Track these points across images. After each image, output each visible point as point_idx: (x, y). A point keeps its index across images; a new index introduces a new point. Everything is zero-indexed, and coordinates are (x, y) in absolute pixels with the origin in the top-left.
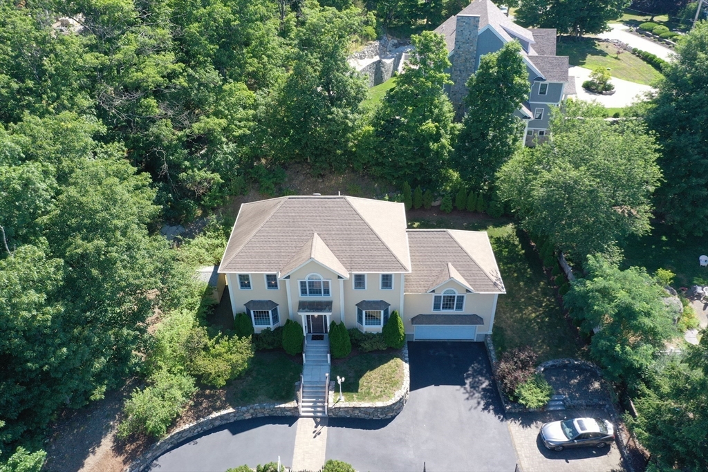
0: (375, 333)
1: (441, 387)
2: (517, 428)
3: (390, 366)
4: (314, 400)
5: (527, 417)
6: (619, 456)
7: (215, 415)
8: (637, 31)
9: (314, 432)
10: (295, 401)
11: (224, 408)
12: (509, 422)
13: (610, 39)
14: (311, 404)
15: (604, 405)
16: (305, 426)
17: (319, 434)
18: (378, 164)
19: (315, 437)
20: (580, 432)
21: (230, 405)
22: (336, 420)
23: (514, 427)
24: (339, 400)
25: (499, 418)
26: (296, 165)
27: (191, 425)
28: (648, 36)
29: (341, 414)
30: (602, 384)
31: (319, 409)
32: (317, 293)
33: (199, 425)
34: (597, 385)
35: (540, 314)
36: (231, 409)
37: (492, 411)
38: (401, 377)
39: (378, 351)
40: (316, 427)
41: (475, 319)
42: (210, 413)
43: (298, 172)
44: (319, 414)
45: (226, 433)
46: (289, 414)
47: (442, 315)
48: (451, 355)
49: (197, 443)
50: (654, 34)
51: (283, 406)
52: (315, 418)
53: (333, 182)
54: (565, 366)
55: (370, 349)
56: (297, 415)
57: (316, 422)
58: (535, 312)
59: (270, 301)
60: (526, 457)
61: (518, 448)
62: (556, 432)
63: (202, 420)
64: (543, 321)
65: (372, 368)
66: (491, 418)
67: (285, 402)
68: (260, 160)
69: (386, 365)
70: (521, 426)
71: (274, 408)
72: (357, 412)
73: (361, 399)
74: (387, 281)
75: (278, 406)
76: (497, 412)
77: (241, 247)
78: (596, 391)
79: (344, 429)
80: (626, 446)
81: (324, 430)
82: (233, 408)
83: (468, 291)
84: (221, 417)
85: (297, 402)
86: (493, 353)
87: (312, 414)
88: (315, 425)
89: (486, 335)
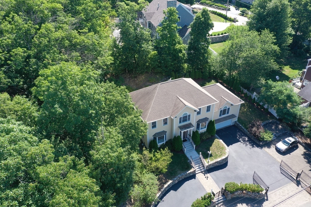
0: (203, 132)
1: (233, 145)
2: (268, 150)
3: (216, 142)
4: (198, 165)
5: (268, 144)
6: (302, 147)
7: (166, 186)
8: (200, 4)
9: (206, 177)
10: (193, 168)
11: (167, 182)
12: (264, 148)
13: (196, 7)
14: (198, 167)
15: (287, 132)
16: (200, 176)
17: (208, 177)
18: (159, 67)
19: (207, 179)
20: (290, 143)
21: (169, 180)
22: (210, 170)
23: (266, 149)
24: (208, 161)
25: (260, 148)
26: (123, 75)
27: (160, 194)
28: (205, 5)
29: (211, 167)
30: (282, 126)
31: (202, 168)
32: (185, 121)
33: (162, 192)
34: (280, 127)
35: (247, 109)
36: (170, 181)
37: (256, 147)
38: (222, 145)
39: (208, 138)
40: (205, 175)
41: (233, 116)
42: (163, 186)
43: (125, 78)
44: (203, 170)
45: (172, 192)
46: (192, 174)
47: (222, 118)
48: (227, 133)
49: (164, 201)
50: (207, 4)
51: (189, 172)
52: (202, 172)
53: (141, 79)
54: (267, 124)
55: (205, 139)
56: (194, 174)
57: (203, 173)
58: (245, 109)
59: (164, 131)
60: (278, 158)
61: (273, 156)
62: (282, 146)
63: (162, 190)
64: (250, 111)
65: (211, 146)
66: (256, 149)
67: (189, 170)
68: (107, 76)
69: (214, 143)
70: (268, 148)
71: (187, 174)
72: (216, 164)
73: (216, 158)
74: (208, 109)
75: (188, 173)
76: (258, 147)
77: (150, 110)
78: (281, 129)
79: (215, 172)
80: (303, 143)
81: (208, 175)
82: (171, 180)
83: (232, 105)
84: (168, 186)
85: (194, 168)
86: (242, 127)
87: (200, 171)
88: (204, 175)
89: (235, 122)
